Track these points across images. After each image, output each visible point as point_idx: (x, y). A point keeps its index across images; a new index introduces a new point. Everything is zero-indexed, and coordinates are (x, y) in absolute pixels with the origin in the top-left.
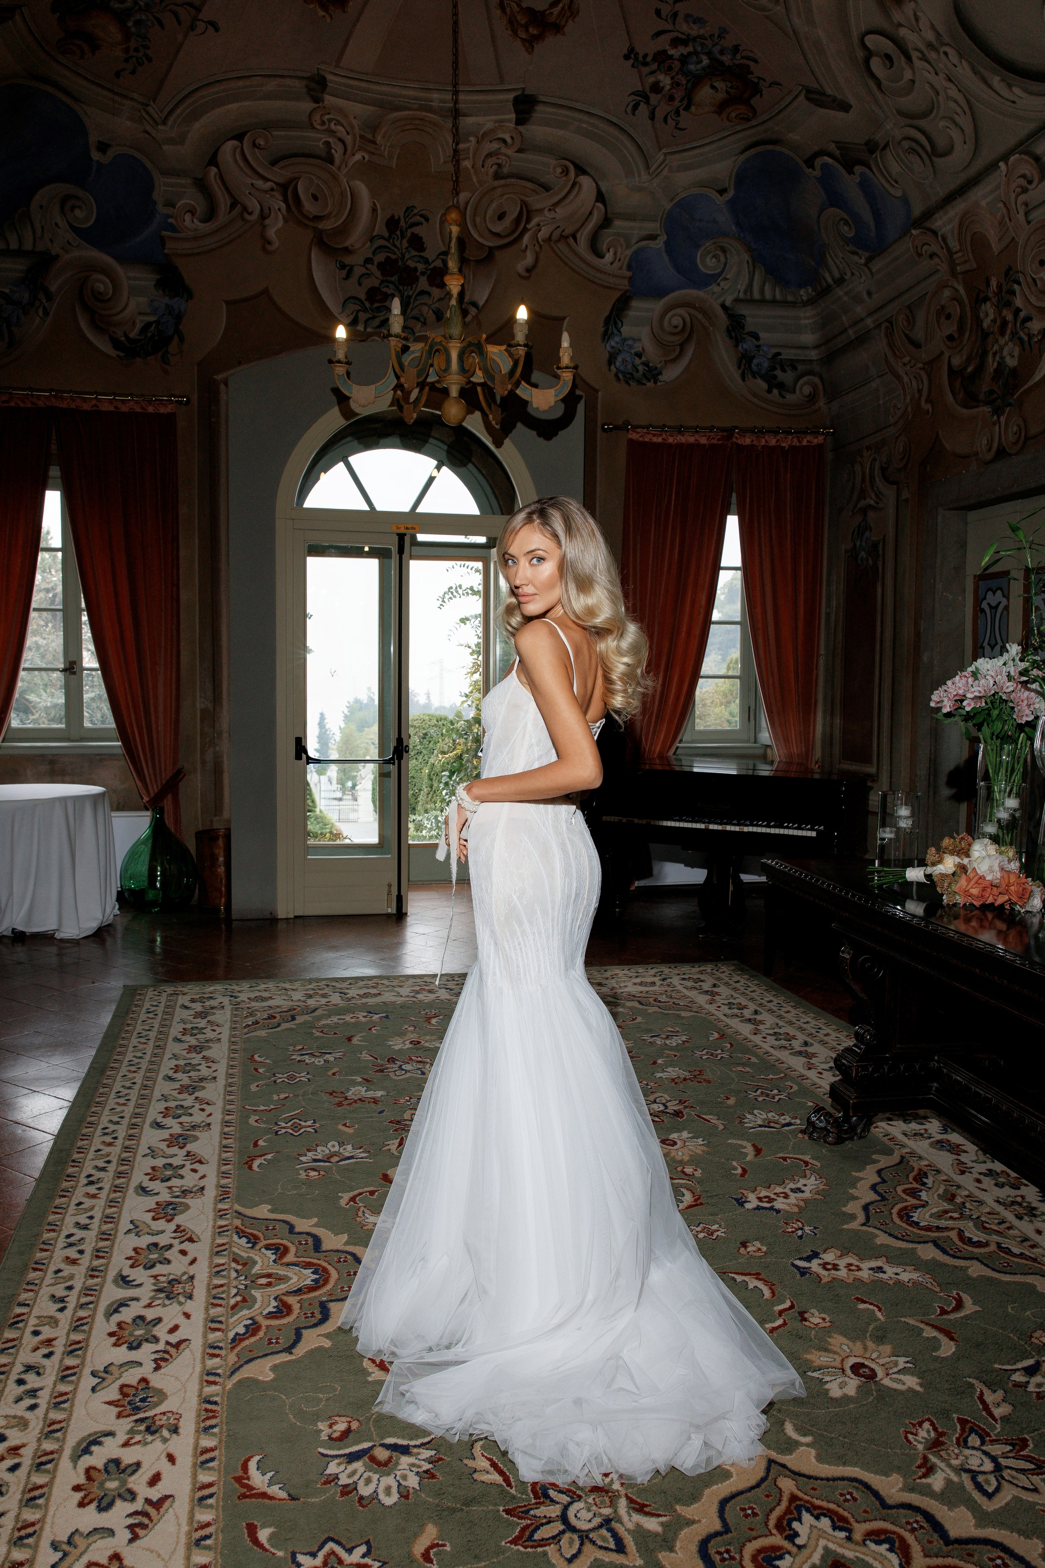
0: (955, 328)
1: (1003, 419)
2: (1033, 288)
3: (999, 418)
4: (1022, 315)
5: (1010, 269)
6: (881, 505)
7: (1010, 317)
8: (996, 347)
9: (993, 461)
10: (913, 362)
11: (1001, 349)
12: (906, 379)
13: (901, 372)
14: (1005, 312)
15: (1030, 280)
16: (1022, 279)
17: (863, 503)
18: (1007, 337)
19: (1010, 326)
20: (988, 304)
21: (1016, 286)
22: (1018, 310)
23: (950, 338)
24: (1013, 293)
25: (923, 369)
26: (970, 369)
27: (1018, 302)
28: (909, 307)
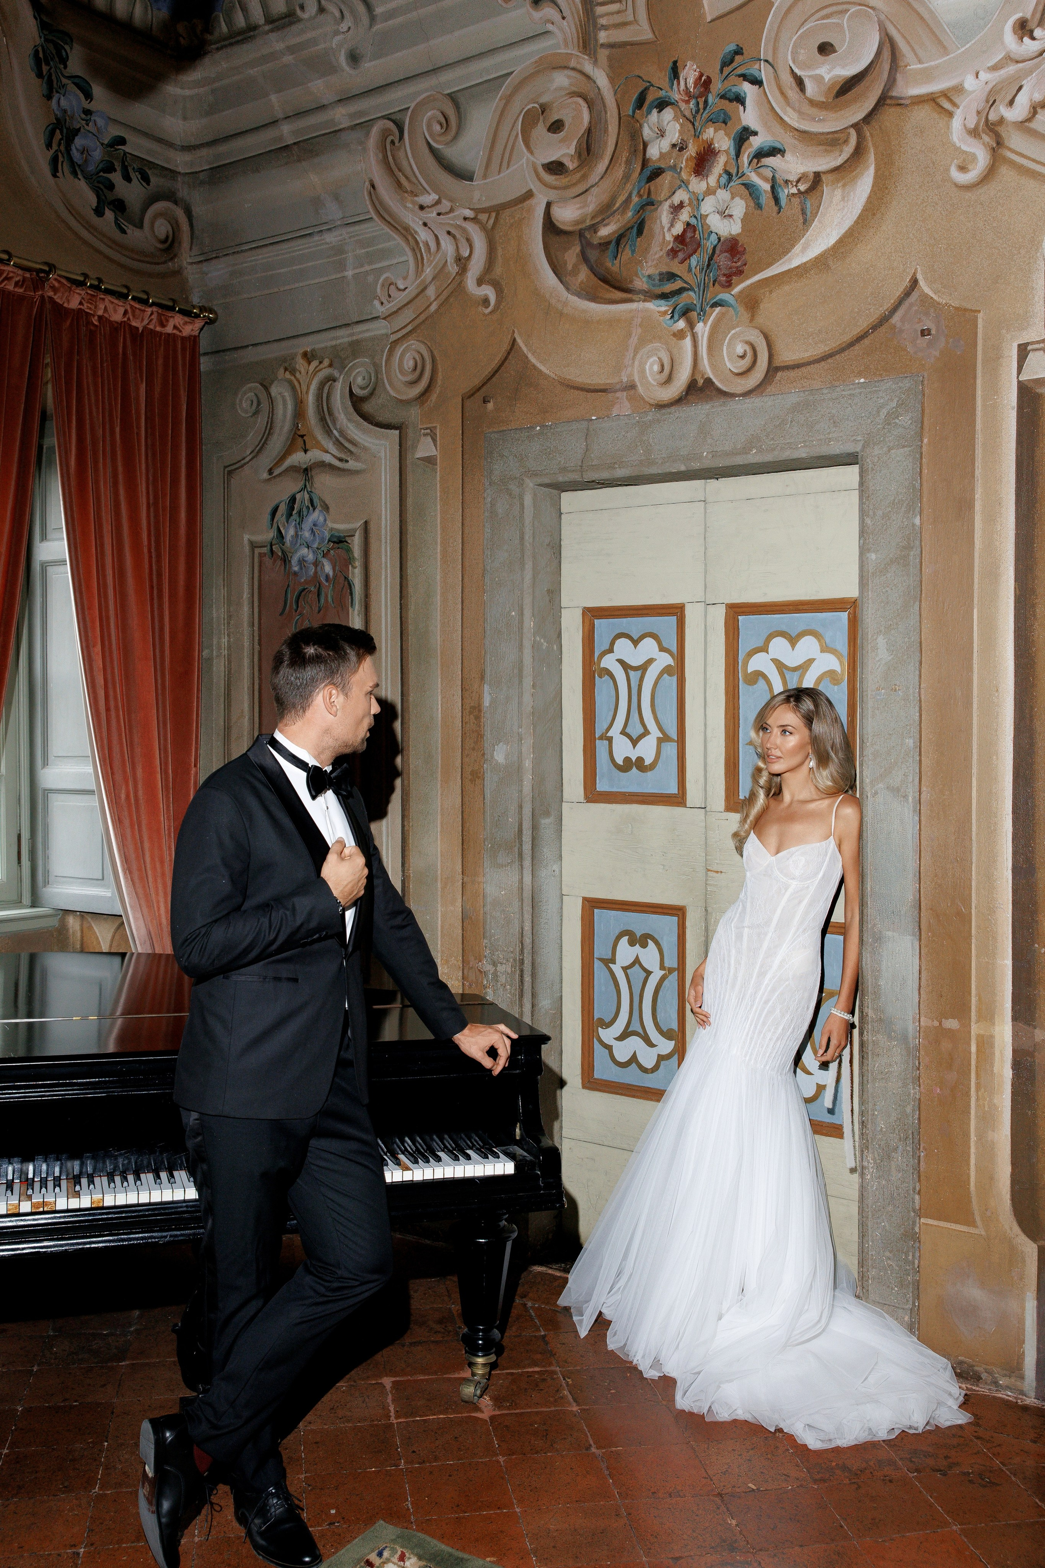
0: (572, 150)
1: (702, 329)
2: (793, 93)
3: (691, 325)
4: (756, 142)
5: (739, 52)
6: (352, 464)
7: (723, 142)
8: (681, 196)
9: (679, 401)
10: (446, 205)
11: (697, 200)
12: (423, 235)
13: (413, 220)
14: (709, 133)
15: (787, 79)
16: (765, 73)
17: (298, 458)
18: (712, 180)
19: (722, 160)
20: (668, 114)
21: (747, 88)
22: (744, 135)
23: (555, 168)
24: (740, 100)
25: (474, 220)
26: (605, 232)
27: (749, 117)
28: (453, 98)
